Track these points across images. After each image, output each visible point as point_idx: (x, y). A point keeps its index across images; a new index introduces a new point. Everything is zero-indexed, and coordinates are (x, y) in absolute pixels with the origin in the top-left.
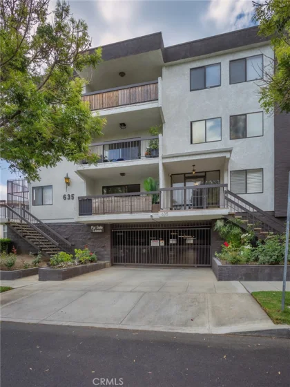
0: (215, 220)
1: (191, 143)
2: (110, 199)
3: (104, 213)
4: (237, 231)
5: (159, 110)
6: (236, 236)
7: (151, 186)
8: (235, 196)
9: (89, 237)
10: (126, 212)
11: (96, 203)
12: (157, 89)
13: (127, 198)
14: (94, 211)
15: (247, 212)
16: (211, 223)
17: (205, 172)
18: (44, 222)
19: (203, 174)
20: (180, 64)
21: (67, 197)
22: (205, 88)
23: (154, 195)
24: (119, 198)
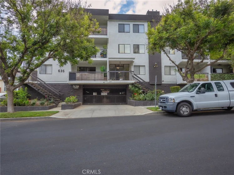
0: (128, 84)
1: (119, 53)
2: (85, 74)
3: (82, 80)
4: (137, 89)
5: (107, 39)
6: (137, 91)
7: (104, 69)
8: (136, 75)
9: (72, 91)
10: (92, 80)
11: (78, 75)
12: (107, 30)
13: (93, 74)
14: (77, 79)
15: (140, 82)
16: (127, 86)
17: (124, 64)
18: (47, 83)
19: (123, 65)
20: (115, 21)
21: (60, 71)
22: (124, 32)
23: (104, 73)
24: (89, 74)
